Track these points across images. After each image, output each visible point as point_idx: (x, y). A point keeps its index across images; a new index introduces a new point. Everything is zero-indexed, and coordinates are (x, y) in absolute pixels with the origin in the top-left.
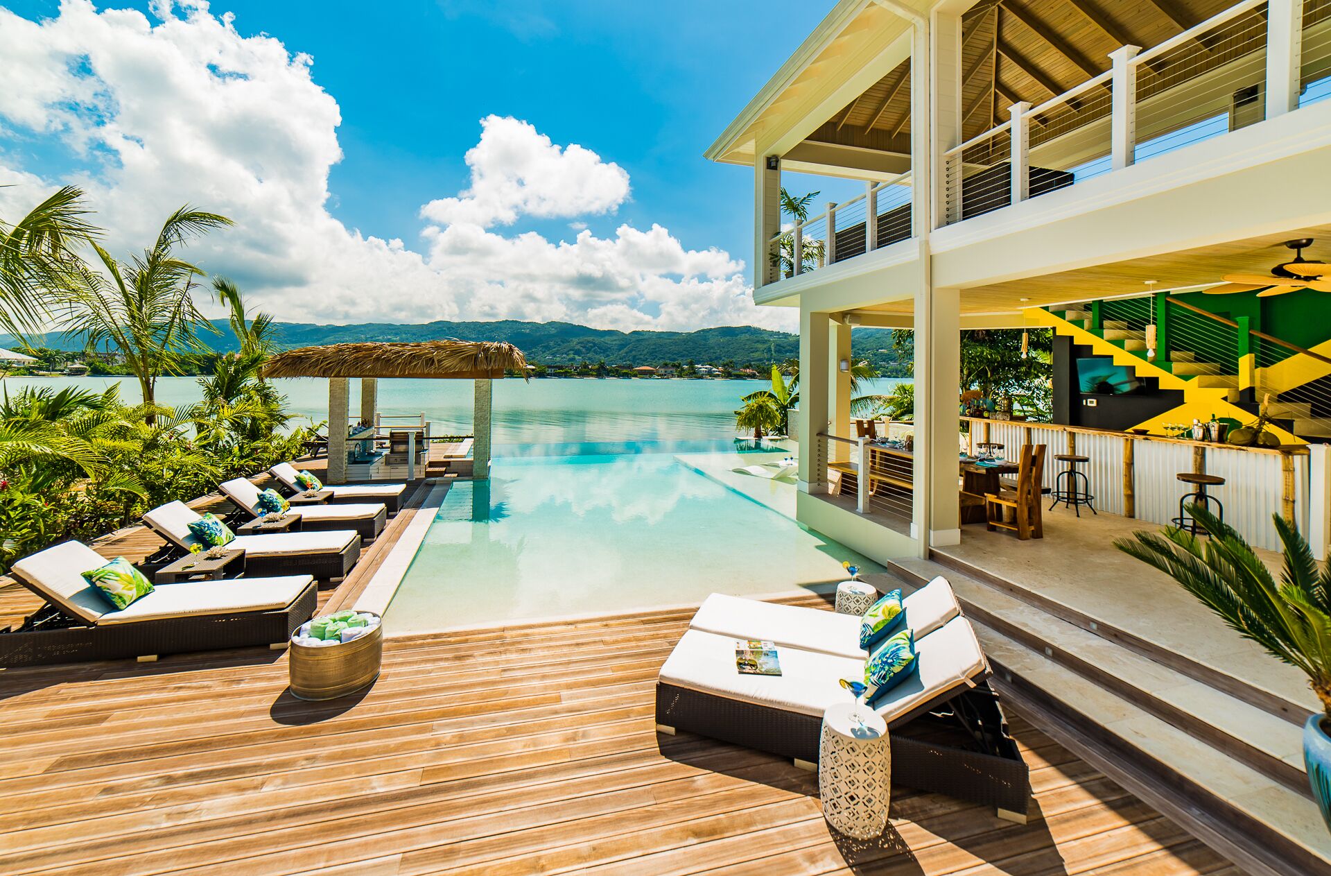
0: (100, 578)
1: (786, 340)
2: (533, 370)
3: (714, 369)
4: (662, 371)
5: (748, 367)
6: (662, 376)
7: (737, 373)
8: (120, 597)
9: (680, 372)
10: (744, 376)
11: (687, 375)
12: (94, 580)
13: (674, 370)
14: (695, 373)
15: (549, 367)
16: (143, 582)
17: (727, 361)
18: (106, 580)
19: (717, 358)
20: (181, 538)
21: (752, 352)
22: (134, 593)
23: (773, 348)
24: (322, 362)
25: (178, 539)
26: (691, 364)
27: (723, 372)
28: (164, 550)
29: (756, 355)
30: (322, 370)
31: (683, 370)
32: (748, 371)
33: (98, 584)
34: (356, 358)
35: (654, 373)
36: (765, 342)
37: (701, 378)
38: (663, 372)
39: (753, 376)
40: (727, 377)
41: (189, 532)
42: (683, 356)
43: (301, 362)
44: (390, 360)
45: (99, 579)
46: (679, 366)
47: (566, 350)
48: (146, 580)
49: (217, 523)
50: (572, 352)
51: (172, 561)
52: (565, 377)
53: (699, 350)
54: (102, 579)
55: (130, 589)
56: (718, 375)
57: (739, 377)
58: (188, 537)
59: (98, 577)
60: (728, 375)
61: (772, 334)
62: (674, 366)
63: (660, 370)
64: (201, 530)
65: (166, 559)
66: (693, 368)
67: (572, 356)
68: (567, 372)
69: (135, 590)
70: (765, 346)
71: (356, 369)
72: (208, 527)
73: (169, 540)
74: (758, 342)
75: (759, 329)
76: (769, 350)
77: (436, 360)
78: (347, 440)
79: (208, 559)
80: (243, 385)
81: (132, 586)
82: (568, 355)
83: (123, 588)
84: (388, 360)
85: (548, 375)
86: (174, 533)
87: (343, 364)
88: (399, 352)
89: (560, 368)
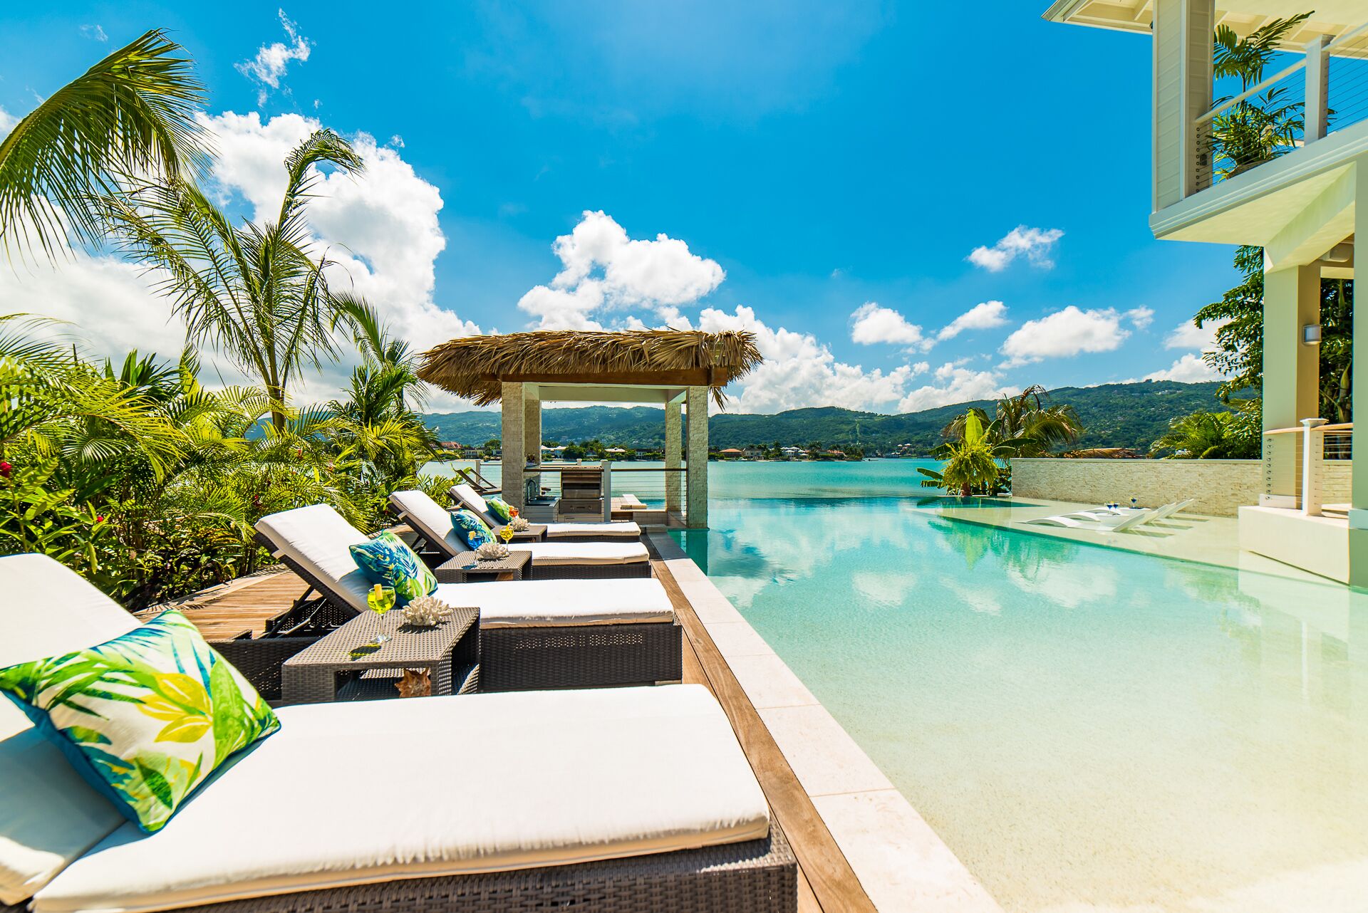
0: (68, 692)
1: (872, 421)
2: (623, 453)
3: (801, 451)
4: (748, 453)
5: (835, 448)
6: (749, 458)
7: (825, 454)
8: (149, 774)
9: (767, 454)
10: (832, 457)
11: (773, 457)
12: (43, 700)
13: (760, 452)
14: (781, 455)
15: (638, 450)
16: (241, 701)
17: (811, 443)
18: (93, 703)
19: (800, 441)
20: (337, 577)
21: (837, 434)
22: (208, 750)
23: (858, 429)
24: (496, 353)
25: (331, 579)
26: (778, 446)
27: (810, 454)
28: (301, 608)
29: (841, 436)
30: (497, 364)
31: (769, 452)
32: (835, 452)
33: (62, 717)
34: (541, 349)
35: (741, 456)
36: (849, 423)
37: (788, 460)
38: (750, 455)
39: (841, 458)
40: (814, 459)
41: (353, 566)
42: (766, 439)
43: (469, 354)
44: (586, 351)
45: (63, 699)
46: (765, 448)
47: (651, 434)
48: (250, 694)
49: (405, 551)
50: (657, 436)
51: (321, 632)
52: (654, 460)
53: (782, 432)
54: (78, 698)
55: (192, 736)
56: (805, 457)
57: (826, 458)
58: (350, 577)
59: (59, 688)
60: (816, 457)
61: (857, 414)
62: (760, 448)
63: (747, 452)
64: (378, 562)
65: (307, 626)
66: (779, 450)
67: (657, 440)
68: (655, 455)
69: (209, 734)
70: (850, 427)
71: (541, 363)
72: (391, 555)
73: (314, 583)
74: (843, 422)
75: (843, 410)
76: (854, 431)
77: (646, 353)
78: (525, 470)
79: (406, 628)
80: (385, 412)
81: (197, 721)
82: (653, 439)
83: (163, 735)
84: (583, 352)
85: (637, 458)
86: (322, 565)
87: (523, 358)
88: (597, 340)
89: (649, 451)
